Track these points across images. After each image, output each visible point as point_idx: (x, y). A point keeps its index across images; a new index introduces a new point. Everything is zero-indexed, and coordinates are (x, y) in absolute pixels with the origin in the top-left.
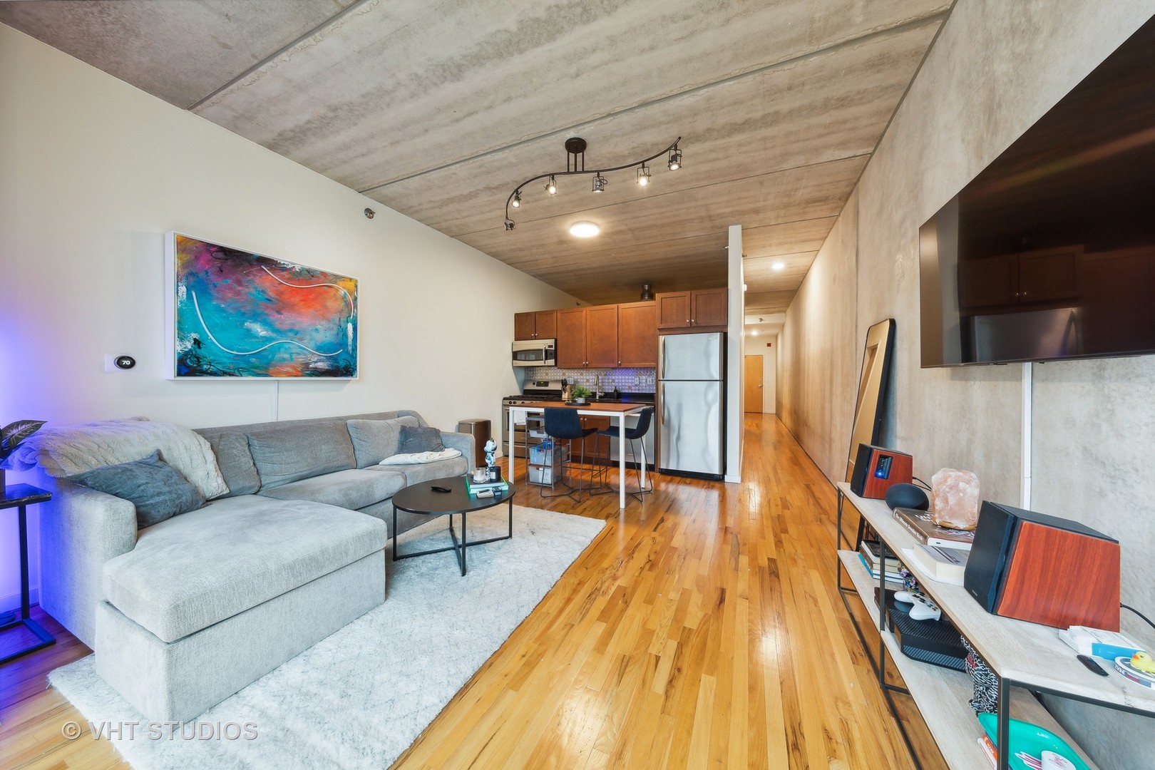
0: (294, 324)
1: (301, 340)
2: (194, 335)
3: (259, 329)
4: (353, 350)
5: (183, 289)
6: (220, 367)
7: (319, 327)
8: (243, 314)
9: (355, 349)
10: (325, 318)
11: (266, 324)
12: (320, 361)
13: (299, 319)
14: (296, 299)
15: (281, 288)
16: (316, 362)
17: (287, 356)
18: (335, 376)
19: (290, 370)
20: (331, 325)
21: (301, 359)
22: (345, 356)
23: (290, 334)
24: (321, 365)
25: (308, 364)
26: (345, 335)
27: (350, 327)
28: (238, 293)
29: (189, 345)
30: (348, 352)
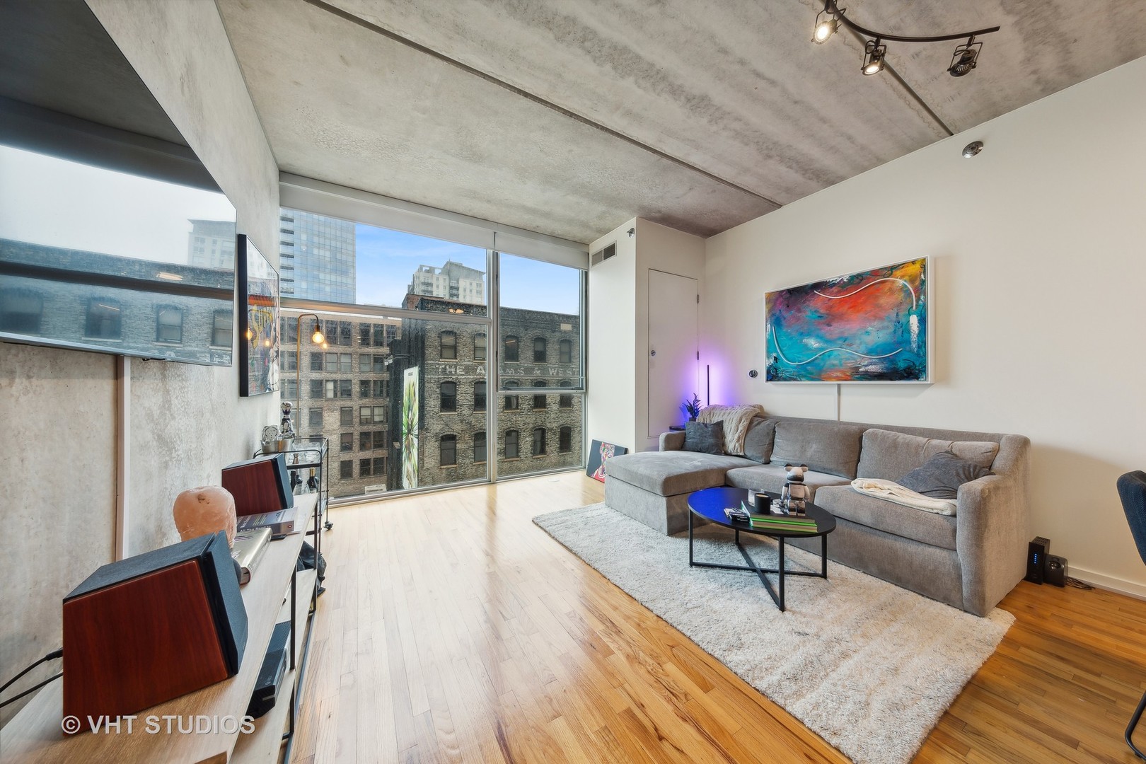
0: (842, 332)
1: (850, 345)
2: (774, 355)
3: (813, 343)
4: (919, 347)
5: (769, 326)
6: (788, 374)
7: (870, 328)
8: (802, 334)
9: (922, 344)
10: (876, 317)
11: (818, 337)
12: (871, 364)
13: (848, 327)
14: (844, 309)
15: (830, 303)
16: (866, 366)
17: (836, 362)
18: (892, 380)
19: (839, 374)
20: (886, 324)
21: (851, 364)
22: (906, 356)
23: (840, 342)
24: (872, 368)
25: (858, 368)
26: (907, 330)
27: (914, 320)
28: (798, 319)
29: (772, 361)
30: (911, 351)
